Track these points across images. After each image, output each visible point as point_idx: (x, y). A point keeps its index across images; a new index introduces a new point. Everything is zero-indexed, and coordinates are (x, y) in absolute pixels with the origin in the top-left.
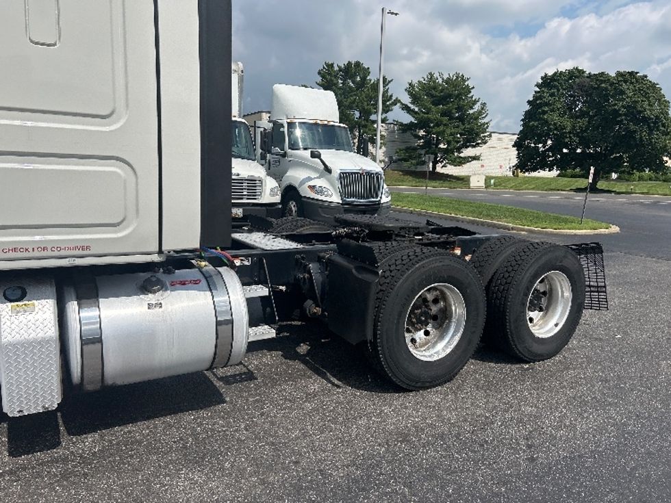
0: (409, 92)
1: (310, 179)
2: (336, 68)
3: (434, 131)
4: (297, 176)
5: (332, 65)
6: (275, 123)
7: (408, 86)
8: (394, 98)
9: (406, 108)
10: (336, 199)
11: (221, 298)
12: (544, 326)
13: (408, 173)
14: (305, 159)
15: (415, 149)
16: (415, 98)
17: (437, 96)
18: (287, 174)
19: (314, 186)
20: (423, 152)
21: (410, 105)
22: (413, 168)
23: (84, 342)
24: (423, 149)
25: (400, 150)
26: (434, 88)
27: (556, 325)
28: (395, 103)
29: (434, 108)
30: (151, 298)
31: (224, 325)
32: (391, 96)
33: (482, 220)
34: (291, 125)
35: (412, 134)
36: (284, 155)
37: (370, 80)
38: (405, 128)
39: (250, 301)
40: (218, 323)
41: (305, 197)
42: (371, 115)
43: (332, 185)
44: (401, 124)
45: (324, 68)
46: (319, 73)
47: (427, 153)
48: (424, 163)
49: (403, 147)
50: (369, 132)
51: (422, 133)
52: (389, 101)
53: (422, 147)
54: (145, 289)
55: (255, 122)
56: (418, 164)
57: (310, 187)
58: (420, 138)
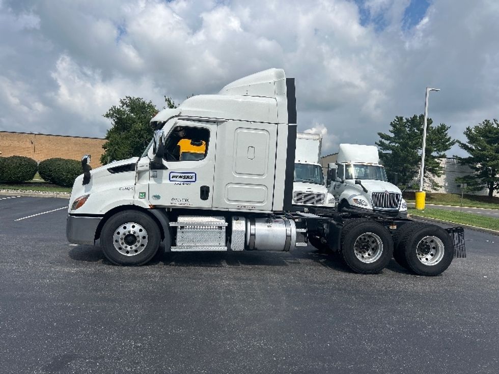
0: (467, 134)
1: (355, 195)
2: (405, 121)
3: (489, 163)
4: (349, 194)
5: (401, 118)
6: (339, 165)
7: (466, 130)
8: (451, 140)
9: (464, 147)
10: (369, 207)
11: (289, 229)
12: (428, 260)
13: (467, 196)
14: (352, 184)
15: (473, 178)
16: (472, 139)
17: (493, 137)
18: (343, 193)
19: (357, 200)
20: (479, 181)
21: (467, 144)
22: (470, 193)
23: (251, 235)
24: (480, 178)
25: (460, 179)
26: (490, 132)
27: (437, 261)
28: (453, 144)
29: (488, 146)
30: (268, 224)
31: (288, 237)
32: (450, 138)
33: (488, 229)
34: (348, 166)
35: (470, 166)
36: (342, 182)
37: (432, 128)
38: (463, 162)
39: (297, 233)
40: (287, 236)
41: (352, 205)
42: (432, 152)
43: (368, 199)
44: (460, 159)
45: (396, 120)
46: (391, 124)
47: (484, 182)
48: (482, 188)
49: (461, 176)
50: (431, 165)
51: (479, 165)
52: (447, 142)
53: (479, 177)
54: (267, 222)
55: (328, 164)
56: (474, 190)
57: (355, 200)
58: (477, 169)
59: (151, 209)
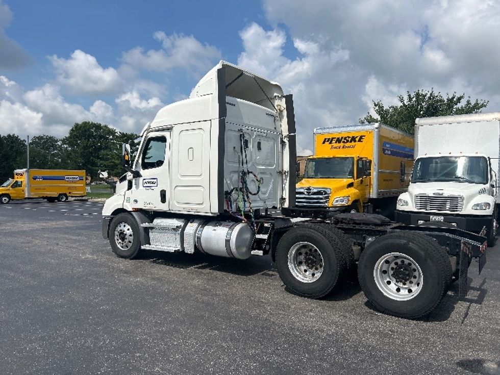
23: (198, 238)
30: (215, 228)
31: (228, 241)
54: (216, 225)
59: (133, 211)
